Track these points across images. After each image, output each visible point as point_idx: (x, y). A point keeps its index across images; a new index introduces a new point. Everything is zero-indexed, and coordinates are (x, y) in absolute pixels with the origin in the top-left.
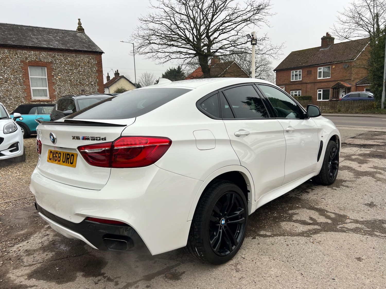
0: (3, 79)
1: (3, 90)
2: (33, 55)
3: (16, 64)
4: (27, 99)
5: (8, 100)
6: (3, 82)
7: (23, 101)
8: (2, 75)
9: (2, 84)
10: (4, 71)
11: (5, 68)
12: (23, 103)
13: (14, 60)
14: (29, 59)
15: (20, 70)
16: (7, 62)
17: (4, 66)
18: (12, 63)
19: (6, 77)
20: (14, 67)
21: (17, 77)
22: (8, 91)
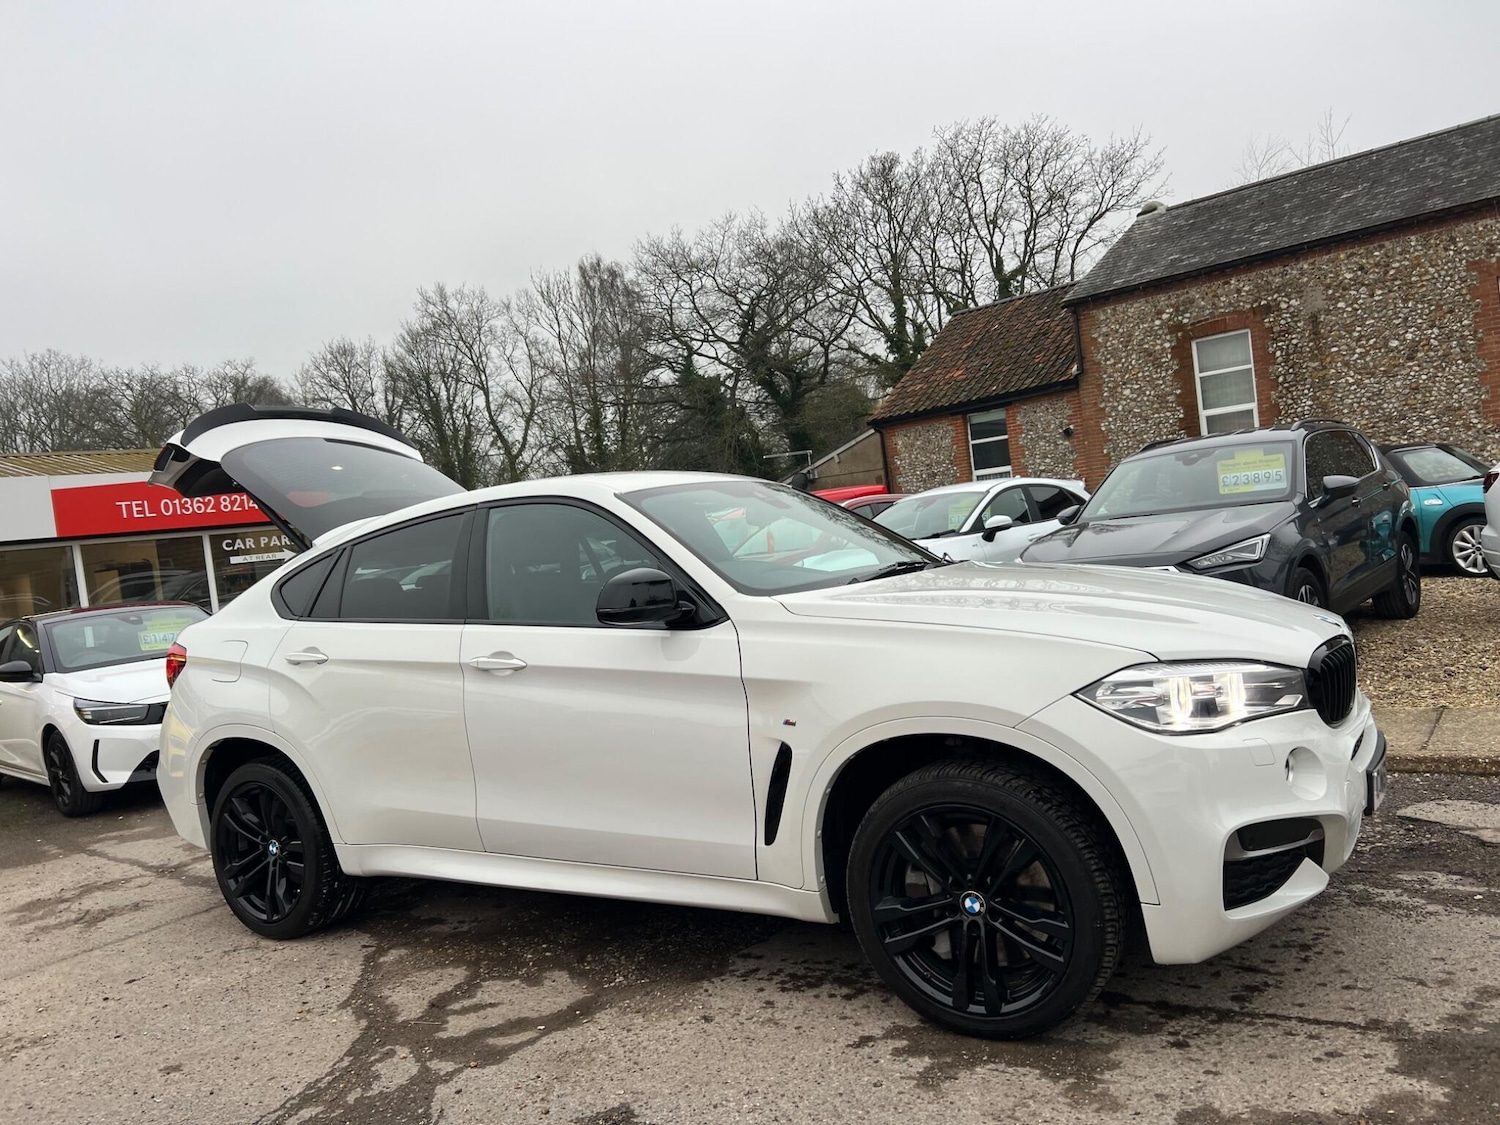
0: (1402, 348)
1: (1400, 388)
3: (1450, 281)
4: (1491, 412)
5: (1416, 423)
6: (1401, 361)
7: (1475, 421)
8: (1399, 335)
9: (1396, 369)
10: (1406, 319)
11: (1410, 305)
12: (1474, 430)
13: (1443, 269)
15: (1463, 302)
16: (1416, 282)
17: (1405, 301)
18: (1434, 281)
19: (1413, 340)
20: (1441, 295)
21: (1451, 331)
22: (1416, 388)
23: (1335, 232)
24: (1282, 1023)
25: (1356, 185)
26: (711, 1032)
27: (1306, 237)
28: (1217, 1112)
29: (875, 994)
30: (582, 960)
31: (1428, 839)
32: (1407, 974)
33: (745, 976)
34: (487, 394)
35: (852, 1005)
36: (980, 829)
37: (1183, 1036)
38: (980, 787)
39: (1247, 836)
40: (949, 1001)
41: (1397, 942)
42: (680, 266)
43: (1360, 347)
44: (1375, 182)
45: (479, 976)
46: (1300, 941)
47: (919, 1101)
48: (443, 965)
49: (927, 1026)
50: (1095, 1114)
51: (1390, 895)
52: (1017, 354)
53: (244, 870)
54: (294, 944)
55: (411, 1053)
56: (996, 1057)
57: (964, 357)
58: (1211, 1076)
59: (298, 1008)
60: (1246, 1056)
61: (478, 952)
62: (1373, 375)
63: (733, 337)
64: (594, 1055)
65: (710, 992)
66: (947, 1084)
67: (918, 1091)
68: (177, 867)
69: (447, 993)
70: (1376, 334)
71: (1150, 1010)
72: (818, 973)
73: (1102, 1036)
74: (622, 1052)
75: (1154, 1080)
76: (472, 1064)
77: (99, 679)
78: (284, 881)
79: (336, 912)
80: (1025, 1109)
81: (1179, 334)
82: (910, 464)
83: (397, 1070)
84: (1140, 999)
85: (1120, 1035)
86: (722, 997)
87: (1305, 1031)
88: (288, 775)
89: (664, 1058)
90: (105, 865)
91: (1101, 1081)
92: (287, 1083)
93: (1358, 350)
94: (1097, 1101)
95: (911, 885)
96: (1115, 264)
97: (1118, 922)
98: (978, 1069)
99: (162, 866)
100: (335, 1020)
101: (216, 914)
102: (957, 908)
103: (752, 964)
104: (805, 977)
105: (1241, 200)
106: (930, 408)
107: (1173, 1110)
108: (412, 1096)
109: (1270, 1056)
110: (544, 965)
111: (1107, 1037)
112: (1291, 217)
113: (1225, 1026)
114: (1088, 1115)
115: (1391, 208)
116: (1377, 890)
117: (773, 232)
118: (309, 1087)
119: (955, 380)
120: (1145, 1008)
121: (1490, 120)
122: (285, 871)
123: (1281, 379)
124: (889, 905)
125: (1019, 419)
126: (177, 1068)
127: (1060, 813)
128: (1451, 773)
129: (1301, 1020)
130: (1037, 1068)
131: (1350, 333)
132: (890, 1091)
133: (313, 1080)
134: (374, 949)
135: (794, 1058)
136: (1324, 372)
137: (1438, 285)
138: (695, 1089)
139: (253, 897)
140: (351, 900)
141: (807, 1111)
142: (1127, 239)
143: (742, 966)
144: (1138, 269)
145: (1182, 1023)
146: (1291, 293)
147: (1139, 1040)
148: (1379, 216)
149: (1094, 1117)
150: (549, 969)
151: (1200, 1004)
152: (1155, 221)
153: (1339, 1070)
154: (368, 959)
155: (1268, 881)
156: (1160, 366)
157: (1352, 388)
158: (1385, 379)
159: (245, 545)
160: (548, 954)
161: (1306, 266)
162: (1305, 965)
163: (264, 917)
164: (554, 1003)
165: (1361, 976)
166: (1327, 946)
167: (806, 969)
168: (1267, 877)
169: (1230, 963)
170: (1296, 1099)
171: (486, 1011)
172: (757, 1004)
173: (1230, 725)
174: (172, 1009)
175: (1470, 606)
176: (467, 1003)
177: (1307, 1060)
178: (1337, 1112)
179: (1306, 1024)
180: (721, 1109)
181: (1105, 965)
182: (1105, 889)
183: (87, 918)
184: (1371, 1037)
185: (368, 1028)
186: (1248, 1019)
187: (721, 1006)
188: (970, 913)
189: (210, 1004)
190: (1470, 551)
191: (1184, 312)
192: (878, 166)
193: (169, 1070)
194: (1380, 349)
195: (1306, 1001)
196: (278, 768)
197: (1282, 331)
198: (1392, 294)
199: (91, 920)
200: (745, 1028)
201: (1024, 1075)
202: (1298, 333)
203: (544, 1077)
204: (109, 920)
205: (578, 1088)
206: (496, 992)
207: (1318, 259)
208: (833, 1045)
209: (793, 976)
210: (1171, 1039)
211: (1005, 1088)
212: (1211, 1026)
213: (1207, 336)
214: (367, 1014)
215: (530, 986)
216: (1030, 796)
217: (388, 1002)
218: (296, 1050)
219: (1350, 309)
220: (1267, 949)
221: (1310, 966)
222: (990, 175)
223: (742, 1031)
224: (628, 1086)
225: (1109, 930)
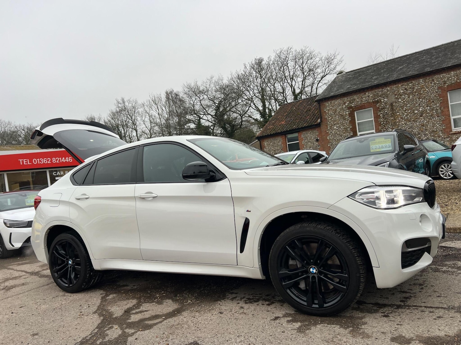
0: (418, 113)
1: (418, 125)
2: (454, 76)
3: (432, 93)
4: (446, 132)
5: (423, 136)
6: (418, 117)
7: (441, 135)
8: (417, 109)
9: (417, 119)
10: (419, 104)
12: (441, 137)
13: (430, 89)
14: (448, 83)
15: (437, 99)
16: (422, 93)
17: (419, 99)
18: (428, 93)
19: (422, 111)
20: (430, 97)
21: (433, 108)
22: (423, 125)
23: (398, 78)
24: (420, 308)
25: (403, 65)
26: (223, 317)
27: (389, 80)
28: (404, 337)
29: (278, 304)
30: (176, 296)
31: (451, 252)
32: (457, 292)
33: (232, 299)
34: (137, 132)
35: (271, 307)
36: (314, 245)
37: (386, 313)
38: (315, 230)
39: (409, 243)
40: (305, 304)
41: (451, 282)
42: (197, 92)
43: (406, 113)
44: (409, 64)
45: (141, 302)
46: (419, 283)
47: (299, 337)
48: (128, 299)
49: (297, 313)
50: (362, 339)
51: (444, 269)
52: (301, 116)
53: (60, 270)
54: (77, 294)
55: (119, 327)
56: (323, 322)
57: (285, 118)
58: (399, 326)
59: (79, 314)
60: (410, 319)
61: (140, 295)
62: (410, 121)
63: (213, 113)
64: (183, 325)
65: (221, 304)
66: (308, 331)
67: (298, 333)
68: (37, 272)
69: (130, 308)
70: (411, 109)
71: (373, 306)
72: (257, 298)
73: (359, 314)
74: (193, 324)
75: (380, 327)
76: (141, 330)
77: (13, 214)
78: (74, 273)
79: (92, 283)
80: (337, 338)
81: (351, 110)
82: (269, 150)
83: (114, 332)
84: (369, 302)
85: (365, 314)
86: (225, 306)
87: (428, 310)
88: (75, 237)
89: (207, 326)
90: (13, 272)
91: (361, 329)
92: (76, 338)
93: (405, 114)
94: (361, 335)
95: (291, 265)
96: (331, 89)
97: (364, 274)
98: (318, 326)
99: (32, 272)
100: (92, 317)
101: (50, 286)
102: (307, 272)
103: (234, 296)
104: (253, 299)
105: (368, 70)
106: (275, 133)
107: (389, 337)
108: (120, 341)
109: (418, 319)
110: (163, 298)
111: (361, 315)
112: (384, 74)
113: (400, 310)
114: (359, 339)
115: (414, 71)
116: (440, 267)
117: (226, 82)
118: (83, 339)
119: (282, 124)
120: (371, 305)
121: (442, 45)
122: (74, 269)
123: (382, 123)
124: (284, 271)
125: (302, 136)
126: (37, 334)
127: (344, 238)
128: (454, 233)
129: (425, 307)
130: (338, 325)
131: (403, 109)
132: (288, 334)
133: (84, 337)
134: (104, 295)
135: (253, 325)
136: (395, 121)
137: (429, 94)
138: (220, 335)
139: (63, 279)
140: (97, 279)
141: (260, 341)
142: (334, 82)
143: (231, 296)
144: (338, 90)
145: (385, 309)
146: (384, 97)
147: (371, 315)
148: (411, 73)
149: (361, 340)
150: (165, 299)
151: (390, 303)
152: (342, 76)
153: (443, 322)
154: (102, 298)
155: (413, 260)
156: (345, 119)
157: (404, 125)
158: (414, 122)
159: (60, 174)
160: (164, 294)
161: (389, 89)
162: (422, 290)
163: (67, 285)
164: (168, 310)
165: (442, 293)
166: (428, 284)
167: (253, 296)
168: (414, 258)
169: (397, 290)
170: (430, 332)
171: (144, 313)
172: (237, 308)
173: (400, 207)
174: (35, 316)
175: (447, 187)
176: (137, 310)
177: (431, 319)
178: (446, 335)
179: (428, 308)
180: (229, 342)
181: (360, 289)
182: (360, 263)
183: (7, 288)
184: (451, 311)
185: (103, 319)
186: (407, 307)
187: (225, 309)
188: (312, 273)
189: (48, 313)
190: (444, 172)
191: (352, 103)
192: (257, 61)
193: (34, 335)
194: (412, 113)
195: (426, 301)
196: (72, 235)
197: (382, 108)
198: (415, 97)
199: (8, 289)
200: (235, 315)
201: (334, 327)
202: (387, 109)
203: (166, 333)
204: (14, 289)
205: (178, 337)
206: (147, 307)
207: (392, 87)
208: (266, 320)
209: (249, 299)
210: (383, 314)
211: (328, 332)
212: (395, 310)
213: (359, 110)
214: (103, 315)
215: (159, 304)
216: (333, 232)
217: (110, 311)
218: (78, 327)
219: (402, 101)
220: (408, 286)
221: (424, 291)
222: (291, 64)
223: (234, 316)
224: (196, 335)
225: (362, 277)
